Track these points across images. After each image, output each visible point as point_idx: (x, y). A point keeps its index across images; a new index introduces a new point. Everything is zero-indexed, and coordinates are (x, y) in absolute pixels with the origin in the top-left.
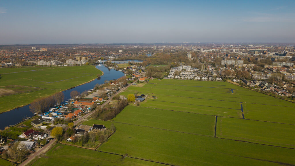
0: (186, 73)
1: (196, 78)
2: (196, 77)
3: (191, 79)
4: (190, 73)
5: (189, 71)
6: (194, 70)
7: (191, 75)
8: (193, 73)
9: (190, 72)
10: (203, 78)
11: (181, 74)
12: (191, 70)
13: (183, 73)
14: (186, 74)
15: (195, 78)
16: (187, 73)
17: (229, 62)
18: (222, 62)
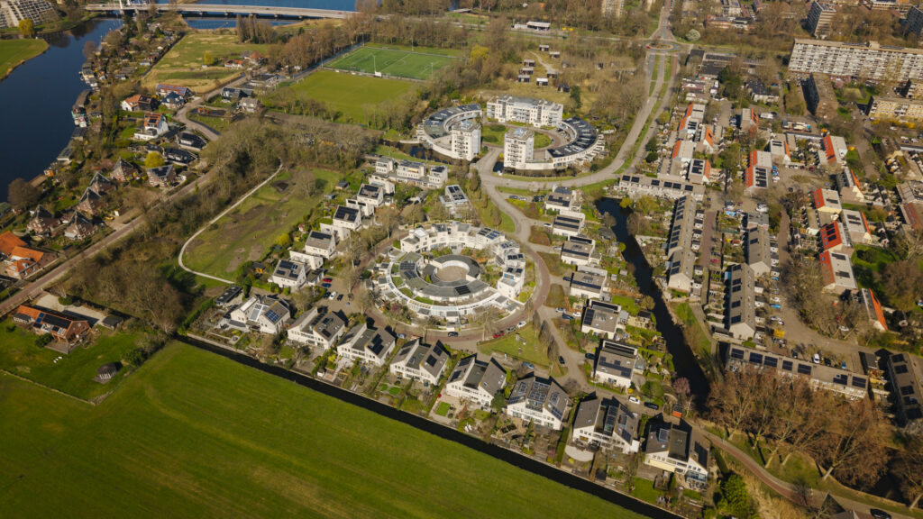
17: (845, 56)
18: (796, 56)
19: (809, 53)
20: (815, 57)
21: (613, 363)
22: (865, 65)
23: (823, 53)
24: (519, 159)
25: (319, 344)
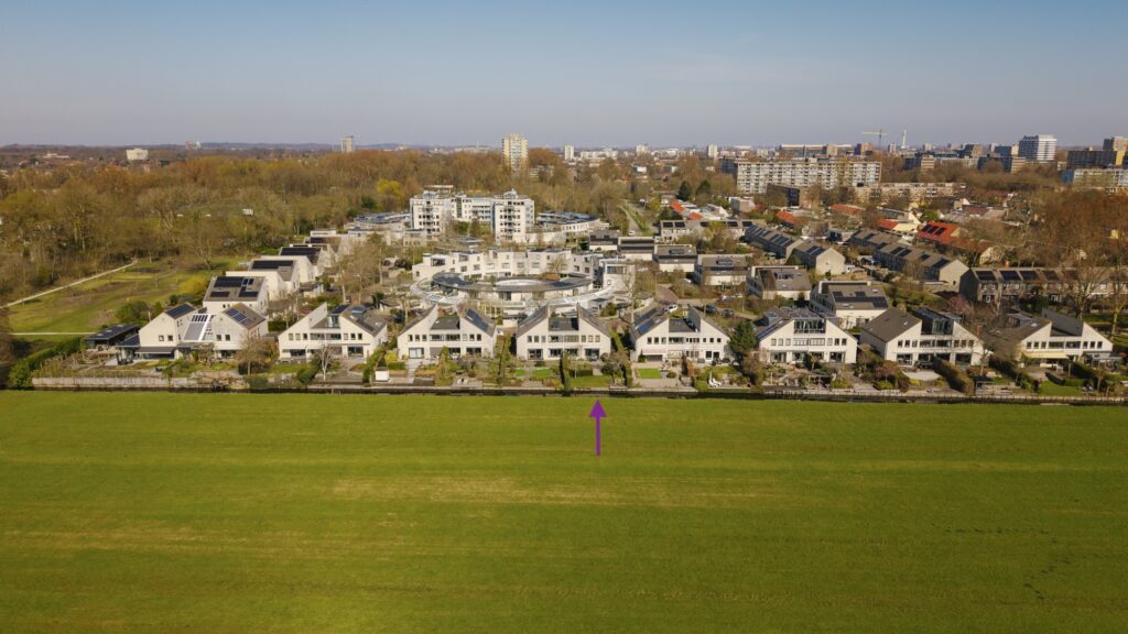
0: (480, 264)
1: (657, 342)
2: (662, 329)
3: (567, 377)
4: (543, 262)
5: (518, 238)
6: (566, 228)
7: (556, 281)
8: (572, 262)
9: (539, 248)
10: (783, 340)
11: (425, 270)
12: (538, 227)
13: (453, 263)
14: (484, 271)
15: (642, 345)
16: (506, 263)
17: (789, 173)
18: (742, 178)
19: (754, 173)
20: (761, 177)
21: (854, 295)
22: (810, 180)
23: (767, 171)
24: (516, 227)
25: (351, 349)
